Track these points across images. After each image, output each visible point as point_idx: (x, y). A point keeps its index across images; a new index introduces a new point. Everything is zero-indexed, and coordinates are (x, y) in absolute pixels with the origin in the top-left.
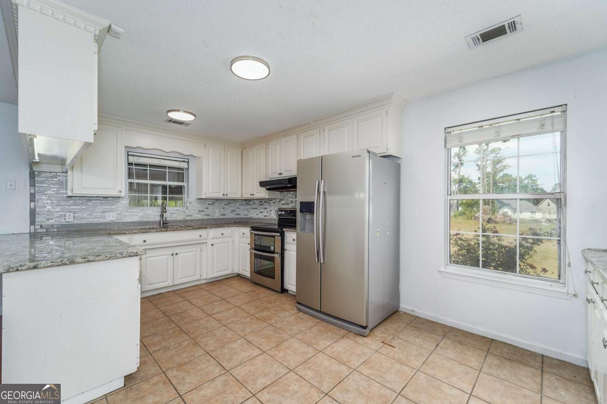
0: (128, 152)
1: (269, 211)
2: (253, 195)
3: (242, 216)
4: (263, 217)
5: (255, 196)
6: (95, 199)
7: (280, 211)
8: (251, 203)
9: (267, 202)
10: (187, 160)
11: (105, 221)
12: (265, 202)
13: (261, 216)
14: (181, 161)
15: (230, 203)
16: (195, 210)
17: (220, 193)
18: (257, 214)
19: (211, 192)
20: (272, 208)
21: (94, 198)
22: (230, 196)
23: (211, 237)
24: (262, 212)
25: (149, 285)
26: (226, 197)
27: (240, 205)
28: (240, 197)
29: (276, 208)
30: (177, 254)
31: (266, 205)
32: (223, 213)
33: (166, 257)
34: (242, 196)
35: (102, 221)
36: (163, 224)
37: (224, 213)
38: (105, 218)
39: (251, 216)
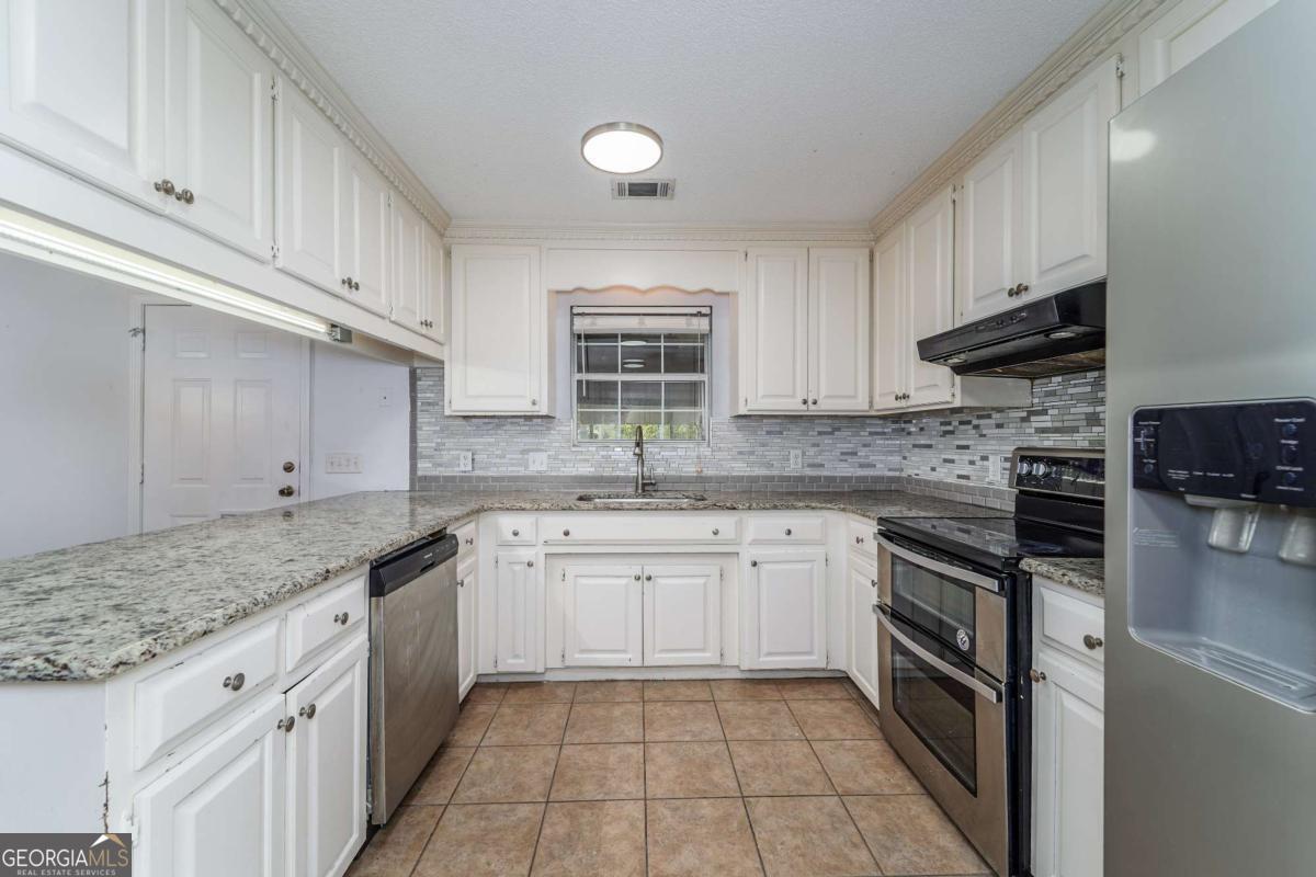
0: (572, 307)
1: (977, 458)
2: (905, 397)
3: (881, 470)
4: (952, 480)
5: (912, 402)
6: (512, 423)
7: (1023, 459)
8: (913, 429)
9: (969, 422)
10: (705, 311)
11: (528, 473)
12: (961, 423)
13: (946, 475)
14: (692, 315)
15: (839, 429)
16: (729, 449)
17: (793, 396)
18: (933, 469)
19: (764, 396)
20: (989, 446)
21: (509, 420)
22: (827, 406)
23: (749, 539)
24: (952, 461)
25: (582, 651)
26: (813, 410)
27: (871, 434)
28: (867, 408)
29: (1009, 449)
30: (649, 578)
31: (967, 436)
32: (811, 461)
33: (623, 581)
34: (871, 403)
35: (521, 471)
36: (644, 485)
37: (818, 460)
38: (526, 467)
39: (911, 472)
